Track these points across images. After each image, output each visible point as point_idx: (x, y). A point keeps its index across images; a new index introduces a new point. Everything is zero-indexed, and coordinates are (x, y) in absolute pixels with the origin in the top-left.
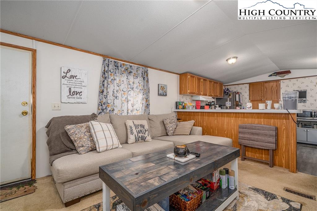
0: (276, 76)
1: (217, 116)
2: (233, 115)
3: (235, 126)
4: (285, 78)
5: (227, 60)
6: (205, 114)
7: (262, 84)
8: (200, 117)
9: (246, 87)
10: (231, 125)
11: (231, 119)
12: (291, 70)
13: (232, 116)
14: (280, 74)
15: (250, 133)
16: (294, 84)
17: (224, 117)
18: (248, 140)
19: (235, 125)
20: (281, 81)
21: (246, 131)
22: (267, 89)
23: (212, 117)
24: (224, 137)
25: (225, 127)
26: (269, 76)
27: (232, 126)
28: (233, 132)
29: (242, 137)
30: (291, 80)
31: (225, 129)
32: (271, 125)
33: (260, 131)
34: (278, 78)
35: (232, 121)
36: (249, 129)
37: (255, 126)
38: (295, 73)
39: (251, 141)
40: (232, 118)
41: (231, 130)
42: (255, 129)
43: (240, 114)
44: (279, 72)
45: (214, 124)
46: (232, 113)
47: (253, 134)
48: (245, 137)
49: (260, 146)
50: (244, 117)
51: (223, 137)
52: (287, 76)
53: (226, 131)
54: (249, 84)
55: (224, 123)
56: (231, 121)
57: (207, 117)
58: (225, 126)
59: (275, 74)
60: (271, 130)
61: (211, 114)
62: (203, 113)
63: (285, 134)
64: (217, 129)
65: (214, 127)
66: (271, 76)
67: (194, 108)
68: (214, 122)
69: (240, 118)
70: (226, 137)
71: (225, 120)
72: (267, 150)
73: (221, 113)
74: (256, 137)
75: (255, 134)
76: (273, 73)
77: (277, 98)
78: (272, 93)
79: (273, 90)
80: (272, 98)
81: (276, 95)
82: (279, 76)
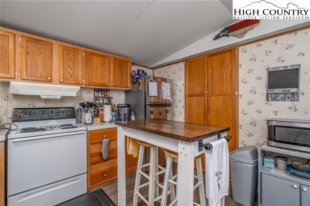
0: (227, 36)
7: (204, 59)
14: (236, 30)
16: (268, 53)
20: (240, 48)
26: (214, 40)
30: (261, 43)
34: (232, 40)
52: (252, 33)
54: (184, 62)
59: (226, 32)
66: (217, 37)
76: (222, 30)
77: (231, 90)
78: (222, 77)
79: (224, 71)
80: (221, 90)
81: (229, 82)
82: (234, 36)
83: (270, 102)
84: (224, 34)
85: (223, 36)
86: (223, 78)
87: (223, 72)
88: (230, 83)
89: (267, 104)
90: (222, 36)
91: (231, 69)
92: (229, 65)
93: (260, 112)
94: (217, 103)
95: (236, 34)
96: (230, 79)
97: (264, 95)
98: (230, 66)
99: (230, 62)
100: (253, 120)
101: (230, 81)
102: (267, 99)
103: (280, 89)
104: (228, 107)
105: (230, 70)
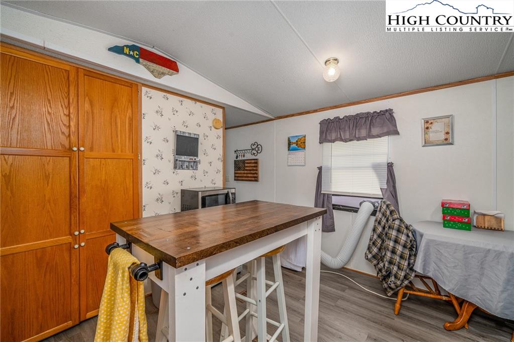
0: (138, 61)
4: (161, 82)
14: (150, 60)
20: (143, 89)
34: (139, 70)
59: (136, 54)
66: (118, 50)
77: (131, 150)
78: (113, 124)
79: (118, 116)
80: (112, 148)
81: (127, 136)
82: (148, 69)
83: (176, 170)
84: (131, 53)
85: (129, 56)
86: (117, 127)
87: (116, 117)
88: (129, 139)
89: (174, 173)
90: (126, 54)
91: (131, 116)
92: (127, 108)
93: (168, 183)
94: (104, 173)
95: (152, 68)
96: (130, 132)
97: (171, 162)
98: (130, 111)
99: (130, 104)
100: (159, 194)
101: (129, 135)
102: (175, 167)
103: (185, 157)
104: (127, 179)
105: (129, 118)
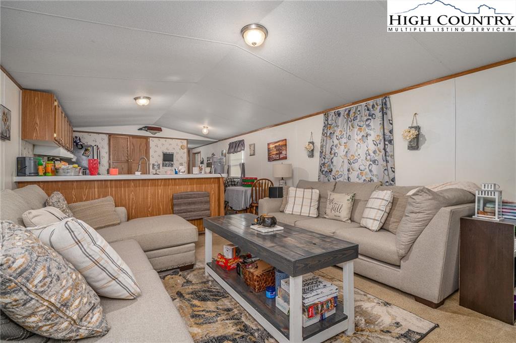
0: (146, 131)
1: (135, 186)
2: (161, 182)
3: (163, 199)
4: (156, 135)
5: (135, 99)
6: (109, 183)
8: (96, 190)
9: (103, 139)
10: (158, 197)
11: (158, 189)
12: (162, 128)
13: (159, 184)
14: (151, 130)
15: (187, 203)
16: (163, 144)
17: (148, 186)
18: (184, 212)
19: (163, 196)
20: (151, 138)
21: (182, 202)
22: (134, 146)
23: (124, 187)
24: (148, 216)
25: (149, 201)
26: (138, 130)
27: (160, 198)
28: (161, 208)
29: (178, 210)
30: (161, 139)
31: (149, 204)
32: (202, 191)
33: (196, 199)
34: (148, 134)
35: (160, 191)
36: (185, 198)
37: (191, 194)
38: (166, 132)
39: (188, 213)
40: (159, 187)
41: (158, 205)
42: (191, 198)
43: (170, 181)
44: (150, 127)
45: (129, 199)
46: (160, 179)
47: (189, 204)
48: (181, 210)
49: (197, 216)
50: (175, 185)
51: (145, 217)
52: (158, 134)
53: (150, 207)
54: (108, 135)
55: (147, 195)
56: (158, 192)
57: (114, 189)
58: (149, 199)
59: (146, 129)
60: (205, 196)
61: (122, 183)
62: (104, 182)
63: (213, 199)
64: (134, 207)
65: (129, 205)
66: (141, 129)
67: (81, 174)
68: (129, 196)
69: (170, 187)
70: (151, 216)
71: (149, 191)
72: (200, 219)
73: (142, 180)
74: (193, 207)
75: (192, 203)
76: (144, 126)
79: (142, 149)
82: (151, 132)
86: (141, 152)
96: (146, 154)
97: (161, 164)
102: (163, 166)
103: (168, 162)
